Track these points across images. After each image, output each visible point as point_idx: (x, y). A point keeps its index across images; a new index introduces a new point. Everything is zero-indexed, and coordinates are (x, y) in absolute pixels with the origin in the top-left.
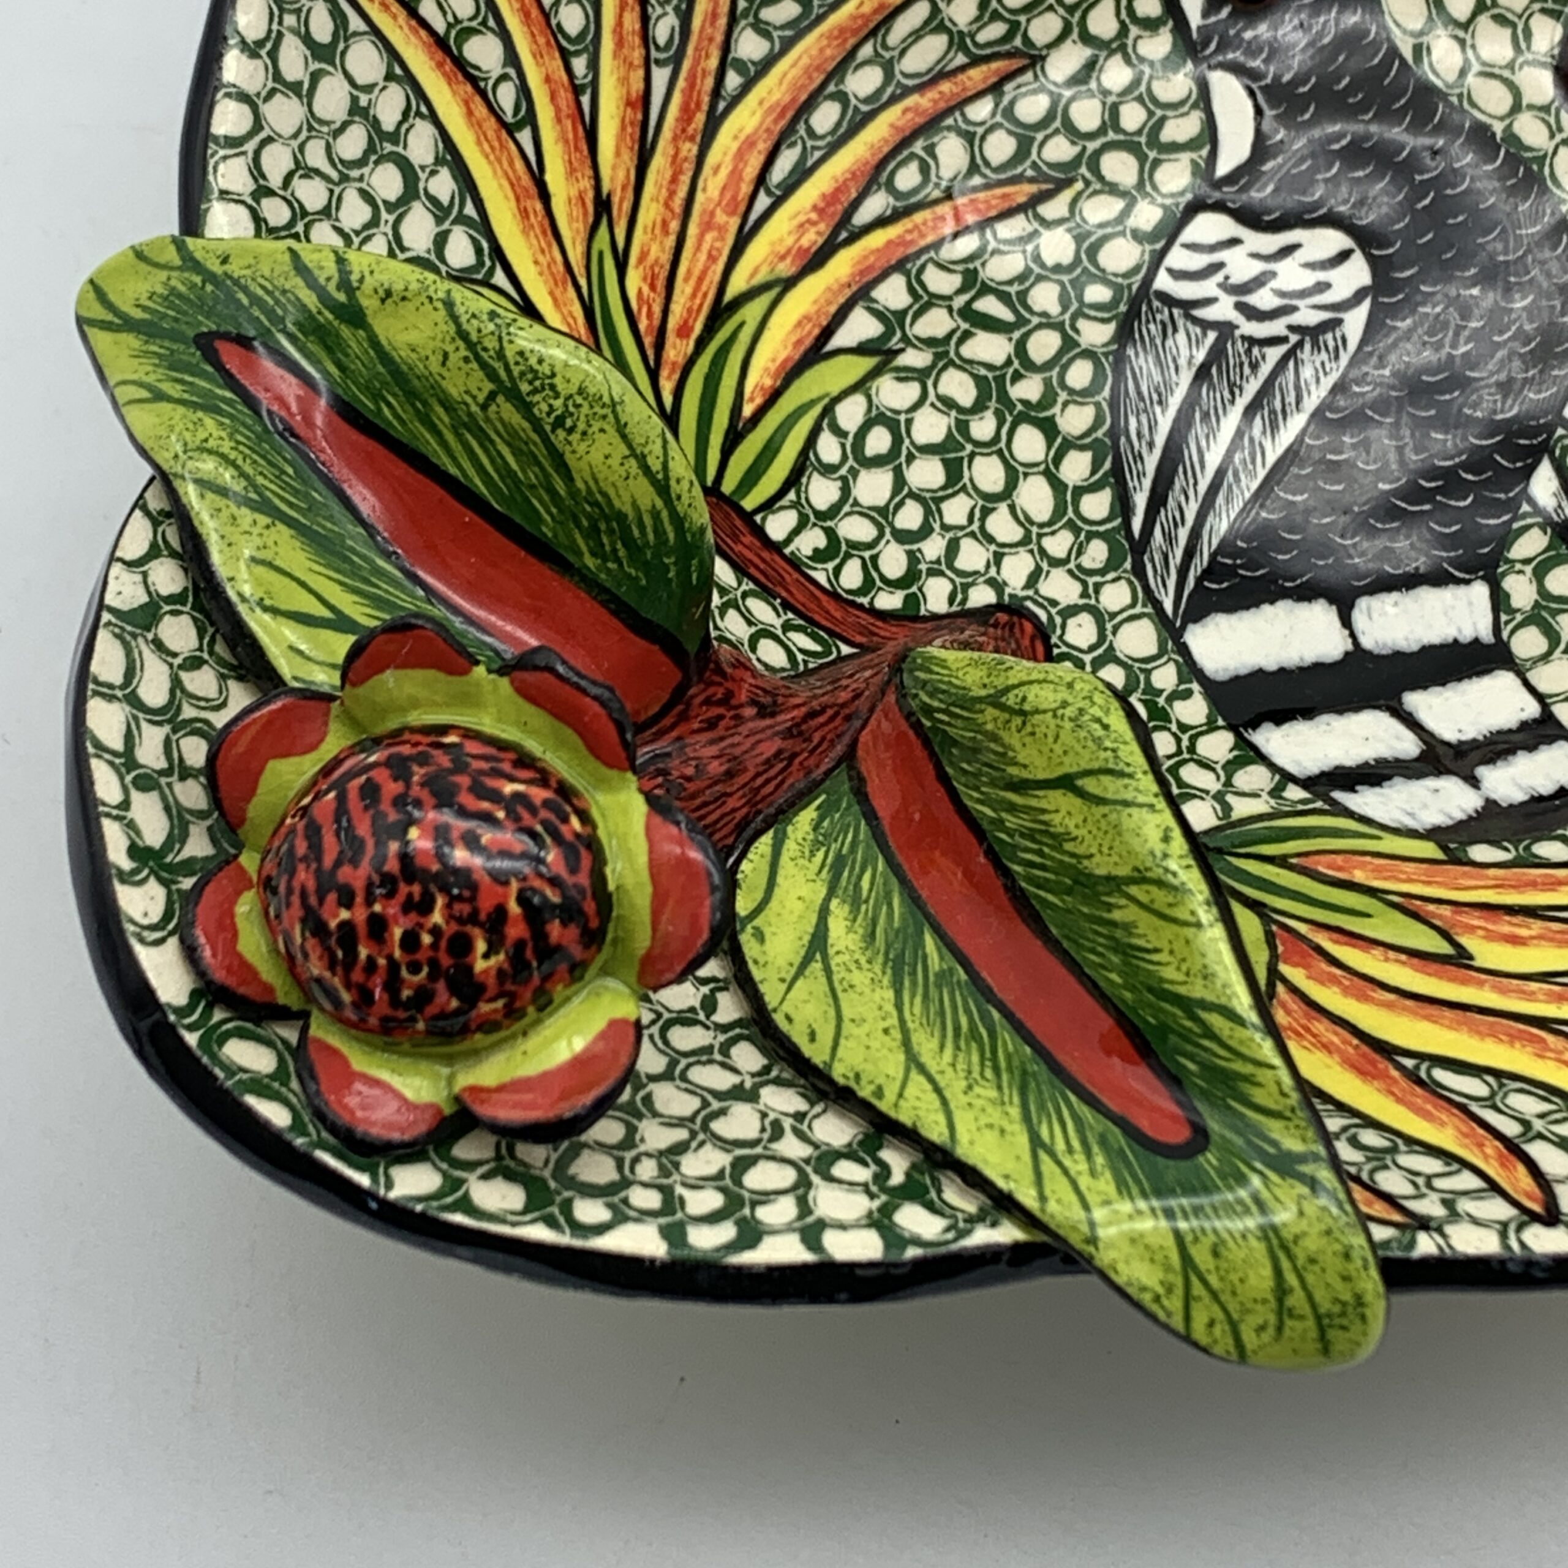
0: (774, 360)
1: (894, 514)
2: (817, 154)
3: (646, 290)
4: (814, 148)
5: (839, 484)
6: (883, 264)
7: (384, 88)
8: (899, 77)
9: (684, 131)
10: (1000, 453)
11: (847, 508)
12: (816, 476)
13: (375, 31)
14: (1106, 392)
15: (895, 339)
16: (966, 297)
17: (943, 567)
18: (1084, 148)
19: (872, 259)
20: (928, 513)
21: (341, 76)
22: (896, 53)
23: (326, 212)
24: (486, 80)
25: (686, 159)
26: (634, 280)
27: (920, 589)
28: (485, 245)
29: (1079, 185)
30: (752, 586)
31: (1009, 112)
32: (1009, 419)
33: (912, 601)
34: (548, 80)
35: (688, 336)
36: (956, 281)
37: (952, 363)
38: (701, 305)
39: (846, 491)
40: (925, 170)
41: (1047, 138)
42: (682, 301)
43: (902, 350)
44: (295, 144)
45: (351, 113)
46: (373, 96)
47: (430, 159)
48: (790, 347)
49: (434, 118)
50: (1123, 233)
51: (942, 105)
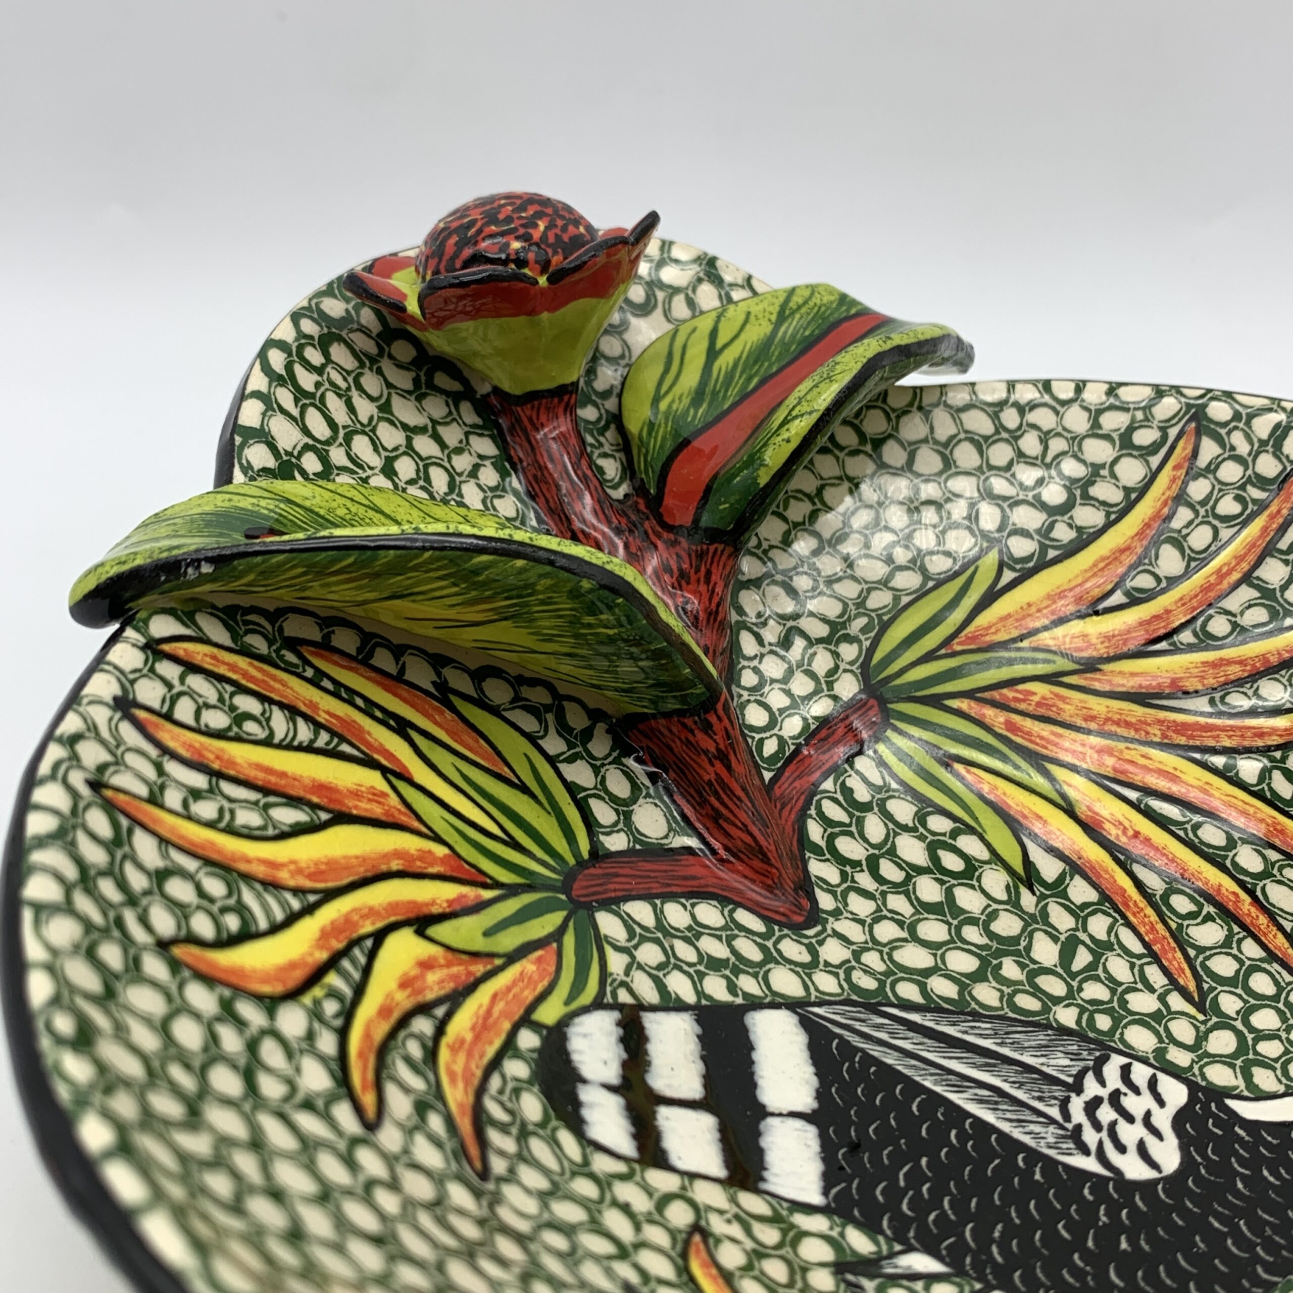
0: (1005, 794)
1: (891, 860)
2: (1181, 833)
3: (1036, 698)
4: (1185, 830)
5: (911, 824)
6: (1104, 885)
7: (1118, 487)
8: (1261, 884)
9: (1168, 728)
10: (952, 941)
11: (891, 826)
12: (915, 809)
13: (1153, 476)
14: (1011, 1015)
15: (1042, 890)
16: (1088, 941)
17: (849, 883)
18: (1236, 1020)
19: (1107, 876)
20: (895, 885)
21: (1115, 455)
22: (1279, 877)
23: (1020, 454)
24: (1151, 564)
25: (1147, 733)
26: (1041, 689)
27: (827, 860)
28: (1031, 564)
29: (1201, 1017)
30: (813, 727)
31: (1255, 969)
32: (984, 953)
33: (817, 850)
34: (1168, 612)
35: (1008, 730)
36: (1102, 936)
37: (1027, 925)
38: (1037, 744)
39: (905, 828)
40: (1191, 915)
41: (1240, 996)
42: (1036, 729)
43: (1034, 893)
44: (1060, 429)
45: (1093, 465)
46: (1109, 479)
47: (1079, 522)
48: (1019, 809)
49: (1108, 525)
50: (1161, 1041)
51: (1248, 921)
